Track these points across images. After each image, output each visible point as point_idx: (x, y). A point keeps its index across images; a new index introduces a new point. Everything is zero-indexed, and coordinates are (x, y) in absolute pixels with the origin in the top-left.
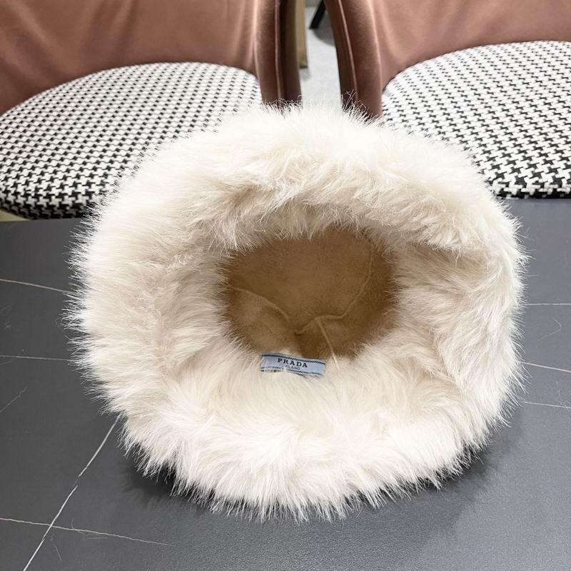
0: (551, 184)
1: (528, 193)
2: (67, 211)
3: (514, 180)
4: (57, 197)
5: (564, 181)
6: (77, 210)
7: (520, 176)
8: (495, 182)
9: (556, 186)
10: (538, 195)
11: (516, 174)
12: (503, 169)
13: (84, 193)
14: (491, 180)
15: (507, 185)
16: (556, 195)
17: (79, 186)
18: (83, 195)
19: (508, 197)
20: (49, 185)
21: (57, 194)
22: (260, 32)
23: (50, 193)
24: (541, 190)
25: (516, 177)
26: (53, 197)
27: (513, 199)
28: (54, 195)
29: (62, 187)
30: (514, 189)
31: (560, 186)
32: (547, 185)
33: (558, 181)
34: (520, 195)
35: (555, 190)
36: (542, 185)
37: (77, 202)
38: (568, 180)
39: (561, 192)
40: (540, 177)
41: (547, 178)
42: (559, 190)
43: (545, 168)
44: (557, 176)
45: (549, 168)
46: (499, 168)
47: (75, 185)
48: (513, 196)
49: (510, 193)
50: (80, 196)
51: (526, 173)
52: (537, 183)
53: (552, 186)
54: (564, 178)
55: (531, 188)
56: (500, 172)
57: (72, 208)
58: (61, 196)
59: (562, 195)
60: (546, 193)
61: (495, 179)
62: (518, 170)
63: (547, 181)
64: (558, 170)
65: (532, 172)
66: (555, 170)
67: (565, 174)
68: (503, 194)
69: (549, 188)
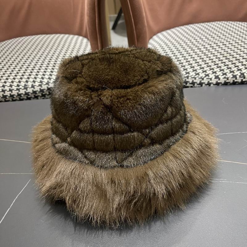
0: (232, 78)
1: (221, 83)
3: (214, 77)
5: (238, 77)
7: (217, 75)
8: (205, 79)
9: (234, 79)
10: (226, 84)
11: (214, 74)
12: (208, 72)
14: (203, 77)
15: (211, 79)
16: (234, 83)
19: (212, 85)
22: (88, 12)
24: (227, 81)
25: (215, 75)
27: (214, 86)
30: (214, 81)
31: (236, 79)
32: (230, 79)
33: (235, 76)
34: (217, 84)
35: (234, 81)
36: (228, 79)
39: (236, 82)
40: (226, 75)
41: (230, 75)
42: (236, 81)
43: (228, 71)
44: (234, 74)
46: (206, 72)
48: (214, 85)
49: (213, 83)
51: (219, 73)
52: (225, 78)
53: (232, 79)
54: (237, 75)
55: (222, 80)
56: (207, 74)
60: (230, 82)
61: (205, 77)
62: (215, 72)
63: (230, 77)
64: (235, 71)
65: (222, 73)
66: (233, 72)
67: (238, 73)
68: (209, 84)
69: (231, 80)
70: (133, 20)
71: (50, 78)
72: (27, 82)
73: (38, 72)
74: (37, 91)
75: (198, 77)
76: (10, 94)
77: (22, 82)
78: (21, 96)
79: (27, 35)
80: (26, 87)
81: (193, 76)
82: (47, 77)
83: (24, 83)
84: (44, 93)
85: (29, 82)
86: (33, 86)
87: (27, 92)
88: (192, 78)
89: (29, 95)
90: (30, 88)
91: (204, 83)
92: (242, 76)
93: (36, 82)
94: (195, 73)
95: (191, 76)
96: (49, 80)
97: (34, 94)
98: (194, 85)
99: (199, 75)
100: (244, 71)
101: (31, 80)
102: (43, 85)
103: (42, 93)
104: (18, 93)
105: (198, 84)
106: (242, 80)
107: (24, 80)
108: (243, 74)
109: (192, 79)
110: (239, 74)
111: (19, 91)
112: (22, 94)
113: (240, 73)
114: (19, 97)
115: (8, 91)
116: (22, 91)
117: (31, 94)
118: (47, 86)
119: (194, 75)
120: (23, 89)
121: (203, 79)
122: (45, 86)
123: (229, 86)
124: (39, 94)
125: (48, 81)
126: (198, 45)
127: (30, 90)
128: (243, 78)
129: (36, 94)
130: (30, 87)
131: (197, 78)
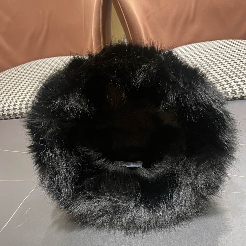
0: (224, 94)
2: (11, 116)
4: (6, 111)
5: (229, 93)
6: (15, 116)
9: (226, 95)
13: (18, 108)
17: (17, 105)
18: (18, 109)
20: (3, 106)
21: (6, 110)
23: (4, 109)
26: (5, 111)
28: (5, 110)
29: (9, 106)
31: (228, 95)
35: (226, 97)
37: (15, 112)
38: (231, 92)
39: (229, 98)
44: (226, 91)
45: (222, 88)
47: (15, 105)
50: (16, 110)
54: (229, 91)
57: (13, 115)
58: (8, 110)
63: (222, 93)
64: (227, 88)
76: (26, 111)
79: (45, 58)
92: (233, 93)
100: (235, 88)
106: (234, 96)
108: (234, 91)
110: (231, 91)
113: (232, 89)
115: (24, 109)
128: (234, 95)
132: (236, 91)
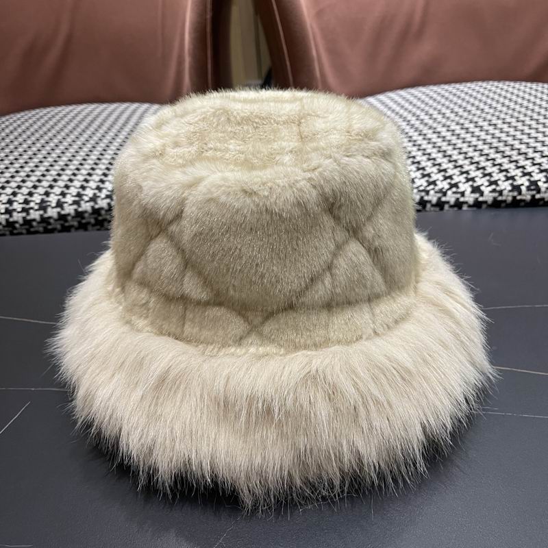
0: (510, 191)
1: (485, 202)
3: (469, 190)
5: (523, 189)
7: (475, 185)
8: (449, 193)
9: (515, 194)
10: (496, 204)
11: (470, 183)
12: (456, 179)
14: (444, 190)
15: (463, 194)
16: (516, 204)
19: (465, 208)
24: (500, 198)
25: (472, 186)
27: (470, 209)
30: (470, 198)
31: (520, 193)
32: (505, 193)
33: (517, 188)
34: (478, 204)
35: (514, 197)
38: (527, 187)
39: (521, 201)
40: (497, 185)
41: (505, 186)
42: (519, 198)
43: (501, 176)
44: (515, 183)
46: (452, 179)
48: (470, 206)
49: (466, 203)
51: (481, 181)
52: (494, 191)
53: (511, 194)
54: (522, 185)
55: (488, 196)
56: (453, 182)
59: (523, 204)
60: (505, 201)
61: (448, 189)
62: (473, 179)
63: (505, 189)
64: (516, 178)
65: (488, 181)
66: (513, 178)
67: (523, 182)
68: (458, 205)
69: (508, 196)
70: (288, 63)
71: (99, 189)
72: (47, 194)
73: (74, 175)
74: (69, 215)
75: (433, 189)
76: (7, 220)
77: (36, 195)
78: (32, 227)
79: (59, 104)
80: (43, 206)
81: (421, 188)
82: (93, 184)
83: (40, 197)
84: (84, 221)
85: (52, 195)
86: (60, 204)
87: (46, 216)
88: (419, 191)
89: (49, 224)
90: (53, 208)
91: (448, 202)
92: (532, 188)
93: (68, 196)
94: (427, 181)
95: (417, 188)
96: (96, 191)
97: (62, 222)
98: (424, 207)
99: (436, 185)
100: (536, 177)
101: (57, 190)
102: (82, 202)
103: (79, 219)
104: (24, 218)
105: (433, 206)
106: (533, 196)
107: (41, 190)
108: (534, 183)
109: (419, 193)
110: (527, 184)
111: (28, 214)
112: (34, 220)
113: (529, 180)
114: (27, 227)
116: (35, 215)
117: (56, 220)
118: (92, 204)
119: (425, 184)
120: (36, 210)
121: (445, 194)
122: (88, 204)
123: (504, 210)
124: (72, 223)
125: (95, 194)
126: (435, 125)
127: (52, 212)
128: (534, 192)
129: (66, 221)
130: (54, 204)
131: (432, 192)
132: (540, 184)
